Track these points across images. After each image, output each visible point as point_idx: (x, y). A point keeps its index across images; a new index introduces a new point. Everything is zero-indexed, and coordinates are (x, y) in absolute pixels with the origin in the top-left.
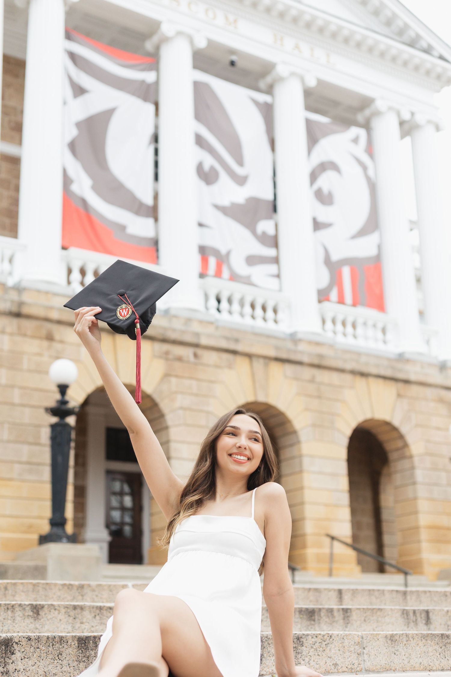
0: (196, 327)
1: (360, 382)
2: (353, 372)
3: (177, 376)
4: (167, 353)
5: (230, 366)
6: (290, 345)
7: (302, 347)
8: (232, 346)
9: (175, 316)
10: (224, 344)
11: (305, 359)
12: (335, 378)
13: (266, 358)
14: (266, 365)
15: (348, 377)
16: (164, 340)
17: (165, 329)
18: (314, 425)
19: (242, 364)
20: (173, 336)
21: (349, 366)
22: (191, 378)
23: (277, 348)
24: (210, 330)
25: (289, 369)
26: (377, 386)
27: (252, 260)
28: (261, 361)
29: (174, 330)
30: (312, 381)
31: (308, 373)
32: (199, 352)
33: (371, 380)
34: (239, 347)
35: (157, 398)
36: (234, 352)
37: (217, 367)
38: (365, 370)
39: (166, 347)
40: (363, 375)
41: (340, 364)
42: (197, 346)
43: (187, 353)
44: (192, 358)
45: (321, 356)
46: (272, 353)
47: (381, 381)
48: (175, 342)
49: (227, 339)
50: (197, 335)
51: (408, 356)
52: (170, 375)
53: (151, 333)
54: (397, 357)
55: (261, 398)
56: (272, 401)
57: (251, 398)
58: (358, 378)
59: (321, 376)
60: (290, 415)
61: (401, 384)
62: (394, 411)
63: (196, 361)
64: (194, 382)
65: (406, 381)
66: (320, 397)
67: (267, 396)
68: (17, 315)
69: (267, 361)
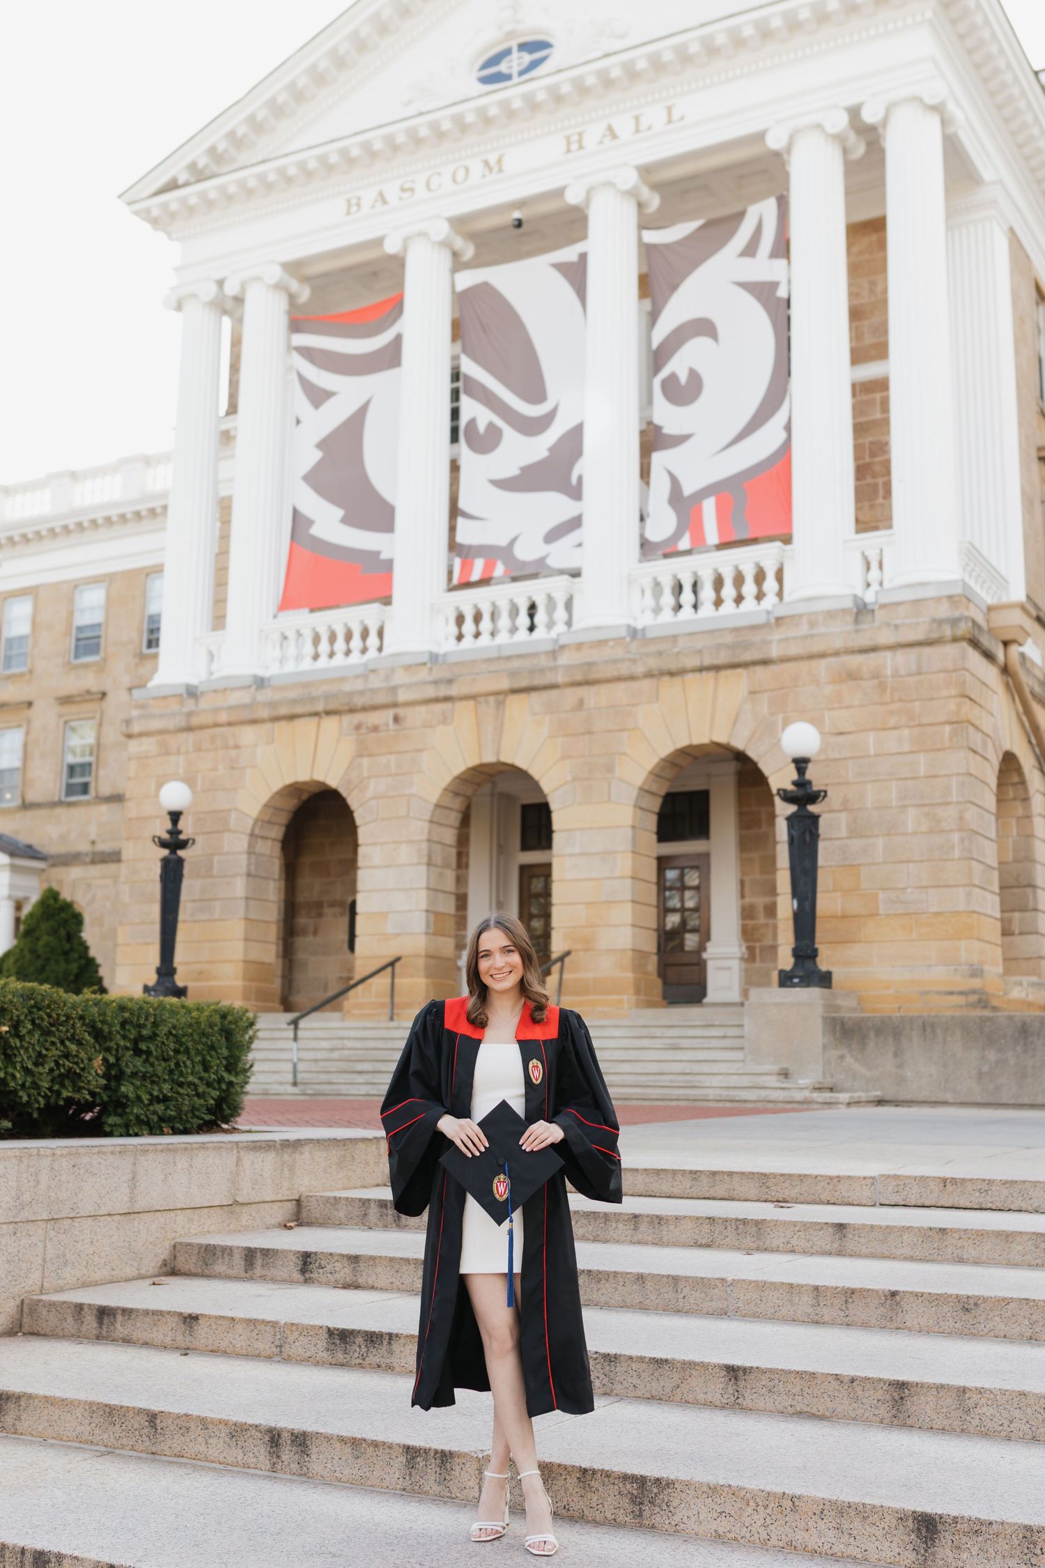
0: (400, 678)
1: (669, 688)
2: (649, 675)
3: (370, 755)
4: (358, 727)
5: (445, 720)
6: (544, 661)
7: (564, 660)
8: (443, 691)
9: (374, 671)
10: (431, 692)
11: (560, 679)
12: (621, 693)
13: (495, 694)
14: (500, 705)
15: (646, 684)
16: (352, 711)
17: (351, 694)
18: (574, 780)
19: (465, 712)
20: (359, 701)
21: (640, 669)
22: (391, 753)
23: (513, 674)
24: (423, 675)
25: (534, 700)
26: (699, 686)
27: (553, 536)
28: (492, 699)
29: (374, 691)
30: (580, 705)
31: (569, 697)
32: (401, 711)
33: (688, 678)
34: (454, 691)
35: (343, 791)
36: (447, 699)
37: (428, 725)
38: (673, 666)
39: (356, 718)
40: (671, 674)
41: (624, 669)
42: (395, 705)
43: (383, 718)
44: (391, 724)
45: (590, 664)
47: (711, 675)
48: (364, 709)
49: (436, 683)
50: (394, 689)
51: (781, 612)
52: (361, 756)
53: (331, 707)
54: (762, 619)
55: (489, 758)
56: (506, 758)
57: (473, 762)
58: (666, 679)
59: (592, 696)
60: (535, 773)
61: (759, 670)
62: (735, 723)
63: (397, 727)
64: (393, 757)
65: (765, 662)
66: (590, 732)
67: (498, 753)
68: (189, 729)
69: (501, 697)
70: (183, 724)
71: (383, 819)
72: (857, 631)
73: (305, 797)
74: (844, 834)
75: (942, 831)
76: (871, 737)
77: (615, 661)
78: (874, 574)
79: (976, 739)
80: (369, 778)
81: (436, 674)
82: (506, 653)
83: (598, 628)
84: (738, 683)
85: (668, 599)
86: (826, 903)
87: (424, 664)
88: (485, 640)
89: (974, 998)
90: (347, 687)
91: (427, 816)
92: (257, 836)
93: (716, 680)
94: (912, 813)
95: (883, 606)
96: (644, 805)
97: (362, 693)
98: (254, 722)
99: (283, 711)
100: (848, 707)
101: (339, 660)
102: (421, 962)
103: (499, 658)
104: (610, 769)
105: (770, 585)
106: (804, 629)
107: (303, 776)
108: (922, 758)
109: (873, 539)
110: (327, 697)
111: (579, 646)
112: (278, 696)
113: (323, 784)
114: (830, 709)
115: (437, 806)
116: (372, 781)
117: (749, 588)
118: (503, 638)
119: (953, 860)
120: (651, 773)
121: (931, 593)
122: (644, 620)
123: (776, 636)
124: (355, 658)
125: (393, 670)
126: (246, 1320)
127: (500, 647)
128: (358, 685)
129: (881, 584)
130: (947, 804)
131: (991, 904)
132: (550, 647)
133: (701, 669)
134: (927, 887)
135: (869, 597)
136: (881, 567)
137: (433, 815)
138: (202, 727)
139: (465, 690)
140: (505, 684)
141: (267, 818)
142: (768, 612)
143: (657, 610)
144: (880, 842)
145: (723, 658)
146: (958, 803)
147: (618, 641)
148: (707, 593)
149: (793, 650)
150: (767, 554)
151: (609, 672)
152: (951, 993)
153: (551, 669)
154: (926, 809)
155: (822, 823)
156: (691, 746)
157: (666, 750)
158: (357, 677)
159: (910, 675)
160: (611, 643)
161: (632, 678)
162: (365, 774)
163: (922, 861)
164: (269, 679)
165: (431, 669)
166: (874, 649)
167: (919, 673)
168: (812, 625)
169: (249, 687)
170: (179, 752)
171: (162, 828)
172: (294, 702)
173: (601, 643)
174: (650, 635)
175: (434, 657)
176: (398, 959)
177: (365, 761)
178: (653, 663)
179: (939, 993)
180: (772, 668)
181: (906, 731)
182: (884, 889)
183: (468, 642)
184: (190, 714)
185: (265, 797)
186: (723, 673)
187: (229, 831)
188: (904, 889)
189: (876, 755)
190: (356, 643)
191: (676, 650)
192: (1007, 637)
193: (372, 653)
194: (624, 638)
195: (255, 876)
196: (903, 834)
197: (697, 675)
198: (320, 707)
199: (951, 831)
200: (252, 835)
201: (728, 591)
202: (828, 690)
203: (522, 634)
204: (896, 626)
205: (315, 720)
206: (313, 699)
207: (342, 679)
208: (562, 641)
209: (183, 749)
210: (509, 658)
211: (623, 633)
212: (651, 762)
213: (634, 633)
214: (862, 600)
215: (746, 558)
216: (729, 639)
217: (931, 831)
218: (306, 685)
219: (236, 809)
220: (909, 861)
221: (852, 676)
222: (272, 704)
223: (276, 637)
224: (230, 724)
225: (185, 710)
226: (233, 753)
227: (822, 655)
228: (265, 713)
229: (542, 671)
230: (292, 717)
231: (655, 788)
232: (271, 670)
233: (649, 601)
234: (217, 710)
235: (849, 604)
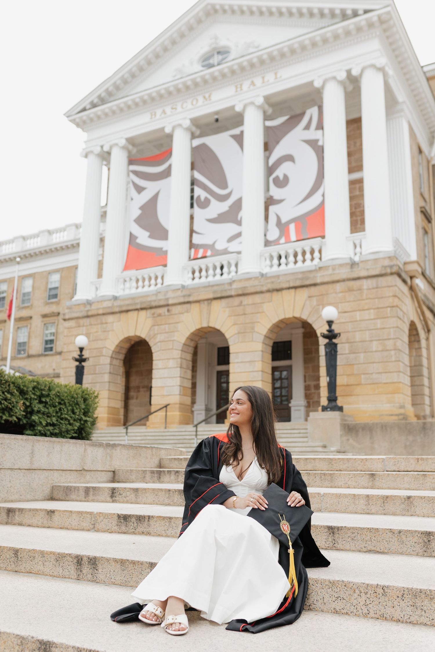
0: (170, 295)
1: (276, 296)
2: (268, 291)
3: (158, 325)
4: (153, 314)
5: (187, 311)
6: (227, 287)
7: (234, 286)
8: (186, 300)
9: (160, 292)
10: (182, 300)
11: (233, 293)
12: (257, 298)
13: (207, 300)
14: (209, 304)
15: (268, 295)
16: (151, 308)
17: (150, 301)
18: (239, 333)
19: (195, 308)
20: (154, 304)
21: (264, 289)
22: (166, 324)
23: (214, 292)
24: (179, 293)
25: (224, 302)
26: (288, 295)
27: (231, 240)
28: (206, 302)
29: (160, 300)
30: (241, 304)
31: (237, 301)
32: (170, 308)
33: (284, 292)
34: (191, 299)
35: (147, 340)
36: (188, 302)
37: (181, 313)
38: (278, 287)
39: (153, 311)
40: (278, 290)
41: (258, 289)
42: (168, 305)
43: (163, 311)
44: (166, 313)
45: (245, 287)
47: (293, 290)
48: (156, 307)
49: (184, 296)
50: (167, 299)
51: (321, 265)
52: (154, 325)
53: (144, 306)
54: (313, 268)
55: (205, 325)
56: (212, 325)
57: (198, 327)
58: (275, 293)
59: (246, 300)
60: (223, 330)
61: (313, 289)
62: (303, 309)
63: (169, 314)
64: (167, 326)
65: (315, 285)
66: (245, 314)
67: (208, 323)
68: (88, 317)
69: (210, 301)
70: (85, 314)
71: (163, 350)
72: (352, 271)
73: (133, 343)
74: (347, 352)
75: (387, 350)
76: (358, 313)
77: (254, 286)
78: (358, 249)
79: (401, 314)
80: (157, 334)
81: (184, 293)
82: (211, 284)
83: (248, 273)
84: (304, 294)
85: (276, 261)
86: (340, 380)
87: (179, 289)
88: (203, 279)
89: (401, 417)
90: (149, 299)
91: (180, 348)
92: (113, 358)
93: (295, 292)
94: (375, 343)
95: (362, 262)
96: (266, 343)
97: (155, 301)
98: (113, 313)
99: (124, 308)
100: (348, 302)
101: (146, 289)
102: (178, 406)
103: (209, 286)
104: (253, 328)
105: (316, 254)
106: (330, 271)
107: (132, 334)
108: (379, 321)
109: (358, 236)
110: (141, 303)
111: (240, 281)
112: (122, 303)
113: (140, 337)
114: (341, 303)
115: (184, 344)
116: (159, 336)
117: (308, 256)
118: (211, 279)
119: (392, 362)
120: (269, 330)
121: (381, 256)
122: (266, 270)
123: (319, 274)
124: (153, 288)
125: (167, 292)
126: (77, 512)
127: (209, 282)
128: (154, 298)
129: (361, 253)
130: (389, 339)
131: (407, 380)
132: (229, 281)
133: (289, 288)
134: (381, 373)
135: (357, 259)
136: (361, 247)
137: (183, 348)
138: (92, 316)
139: (195, 299)
140: (211, 296)
141: (117, 351)
142: (316, 266)
143: (271, 266)
144: (362, 355)
145: (298, 283)
146: (393, 339)
147: (256, 278)
148: (291, 259)
149: (326, 279)
150: (315, 243)
151: (252, 290)
152: (392, 415)
153: (229, 290)
154: (380, 342)
155: (339, 347)
156: (285, 319)
157: (275, 320)
158: (153, 295)
159: (373, 288)
160: (253, 279)
161: (262, 292)
162: (156, 332)
163: (379, 362)
164: (119, 297)
165: (182, 291)
166: (359, 278)
167: (377, 288)
168: (334, 269)
169: (110, 300)
170: (83, 326)
171: (76, 355)
172: (128, 305)
173: (250, 279)
174: (268, 275)
175: (183, 287)
176: (168, 405)
177: (156, 327)
178: (270, 286)
179: (387, 415)
180: (318, 288)
181: (372, 311)
182: (364, 374)
183: (197, 281)
184: (88, 311)
185: (117, 342)
186: (299, 291)
187: (103, 356)
188: (372, 374)
189: (360, 321)
190: (153, 282)
191: (279, 281)
192: (412, 274)
193: (159, 286)
194: (258, 277)
195: (113, 374)
196: (371, 352)
197: (287, 291)
198: (139, 307)
199: (391, 350)
200: (112, 357)
201: (300, 257)
202: (340, 295)
203: (218, 277)
204: (368, 269)
205: (136, 312)
206: (136, 304)
207: (147, 296)
208: (234, 279)
209: (85, 324)
210: (213, 286)
211: (258, 275)
212: (269, 325)
213: (262, 275)
214: (354, 260)
215: (307, 245)
216: (300, 276)
217: (382, 351)
218: (133, 299)
219: (106, 347)
220: (374, 363)
221: (350, 290)
222: (120, 306)
223: (122, 280)
224: (104, 314)
225: (86, 309)
226: (105, 325)
227: (338, 281)
228: (117, 310)
229: (226, 290)
230: (127, 311)
231: (271, 336)
232: (119, 293)
233: (268, 262)
234: (98, 309)
235: (348, 261)
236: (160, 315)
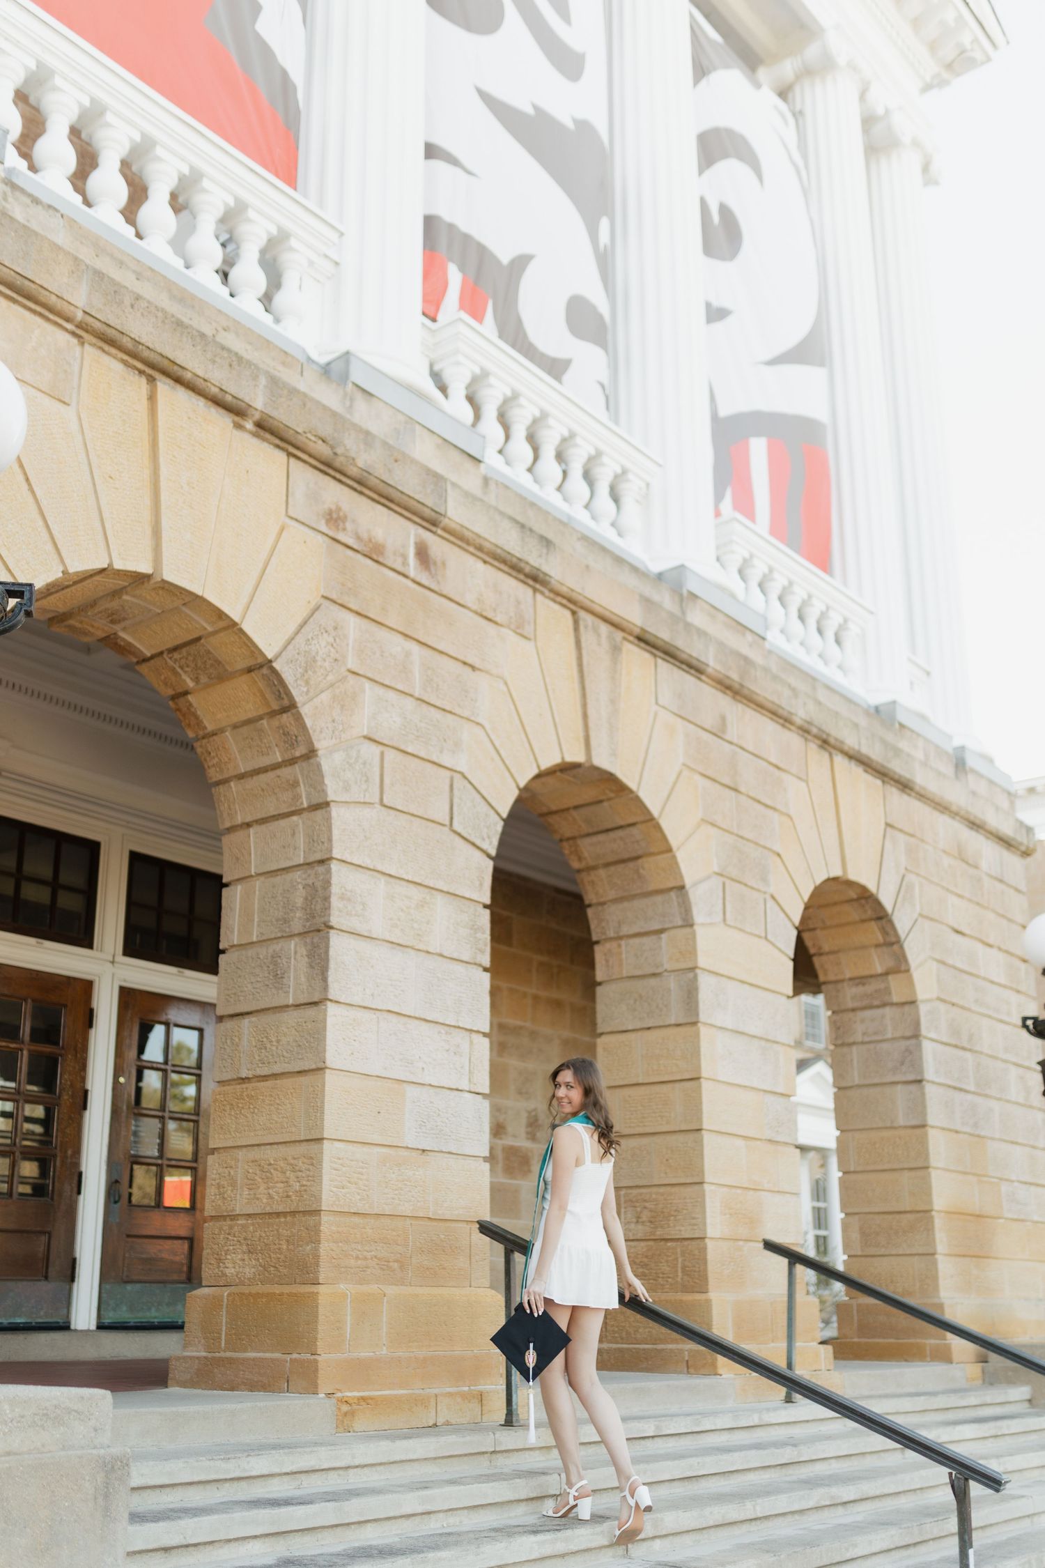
3: (362, 614)
4: (335, 518)
6: (670, 602)
7: (697, 617)
8: (534, 558)
9: (366, 393)
12: (769, 739)
13: (615, 624)
14: (613, 650)
15: (796, 744)
16: (328, 467)
18: (724, 873)
19: (555, 627)
20: (364, 459)
22: (408, 636)
25: (666, 679)
26: (848, 783)
28: (605, 632)
32: (437, 546)
33: (840, 763)
34: (553, 568)
36: (535, 579)
37: (485, 617)
39: (335, 494)
40: (825, 743)
42: (432, 521)
43: (395, 534)
44: (410, 561)
46: (635, 616)
48: (361, 484)
50: (438, 480)
52: (338, 603)
55: (603, 759)
58: (816, 750)
59: (735, 719)
61: (896, 794)
62: (881, 866)
63: (425, 578)
65: (905, 786)
66: (736, 790)
69: (619, 639)
75: (1031, 1107)
76: (980, 950)
80: (358, 675)
94: (1013, 1074)
100: (961, 897)
104: (766, 874)
105: (848, 657)
106: (923, 758)
108: (1013, 998)
111: (714, 613)
117: (831, 645)
144: (997, 1107)
147: (757, 639)
154: (1020, 1071)
159: (997, 879)
161: (785, 721)
162: (352, 663)
166: (978, 827)
167: (1002, 881)
168: (926, 755)
173: (738, 627)
196: (1010, 1102)
220: (1016, 1143)
227: (945, 808)
236: (374, 553)
